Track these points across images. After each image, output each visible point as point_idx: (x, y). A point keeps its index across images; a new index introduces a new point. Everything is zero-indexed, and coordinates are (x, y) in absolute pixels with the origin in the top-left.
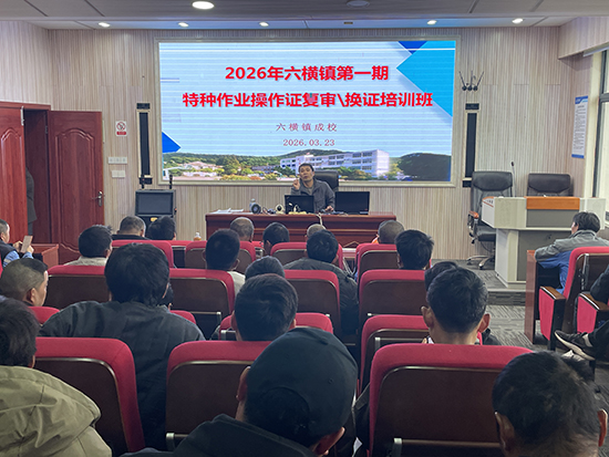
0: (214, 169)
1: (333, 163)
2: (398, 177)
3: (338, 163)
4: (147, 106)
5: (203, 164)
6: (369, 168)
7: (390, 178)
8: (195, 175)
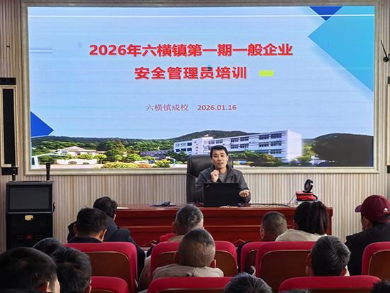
0: (94, 154)
1: (236, 146)
2: (312, 162)
3: (242, 146)
4: (12, 81)
5: (80, 149)
6: (279, 151)
7: (304, 162)
8: (71, 163)
